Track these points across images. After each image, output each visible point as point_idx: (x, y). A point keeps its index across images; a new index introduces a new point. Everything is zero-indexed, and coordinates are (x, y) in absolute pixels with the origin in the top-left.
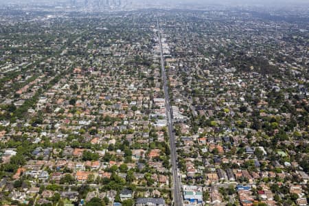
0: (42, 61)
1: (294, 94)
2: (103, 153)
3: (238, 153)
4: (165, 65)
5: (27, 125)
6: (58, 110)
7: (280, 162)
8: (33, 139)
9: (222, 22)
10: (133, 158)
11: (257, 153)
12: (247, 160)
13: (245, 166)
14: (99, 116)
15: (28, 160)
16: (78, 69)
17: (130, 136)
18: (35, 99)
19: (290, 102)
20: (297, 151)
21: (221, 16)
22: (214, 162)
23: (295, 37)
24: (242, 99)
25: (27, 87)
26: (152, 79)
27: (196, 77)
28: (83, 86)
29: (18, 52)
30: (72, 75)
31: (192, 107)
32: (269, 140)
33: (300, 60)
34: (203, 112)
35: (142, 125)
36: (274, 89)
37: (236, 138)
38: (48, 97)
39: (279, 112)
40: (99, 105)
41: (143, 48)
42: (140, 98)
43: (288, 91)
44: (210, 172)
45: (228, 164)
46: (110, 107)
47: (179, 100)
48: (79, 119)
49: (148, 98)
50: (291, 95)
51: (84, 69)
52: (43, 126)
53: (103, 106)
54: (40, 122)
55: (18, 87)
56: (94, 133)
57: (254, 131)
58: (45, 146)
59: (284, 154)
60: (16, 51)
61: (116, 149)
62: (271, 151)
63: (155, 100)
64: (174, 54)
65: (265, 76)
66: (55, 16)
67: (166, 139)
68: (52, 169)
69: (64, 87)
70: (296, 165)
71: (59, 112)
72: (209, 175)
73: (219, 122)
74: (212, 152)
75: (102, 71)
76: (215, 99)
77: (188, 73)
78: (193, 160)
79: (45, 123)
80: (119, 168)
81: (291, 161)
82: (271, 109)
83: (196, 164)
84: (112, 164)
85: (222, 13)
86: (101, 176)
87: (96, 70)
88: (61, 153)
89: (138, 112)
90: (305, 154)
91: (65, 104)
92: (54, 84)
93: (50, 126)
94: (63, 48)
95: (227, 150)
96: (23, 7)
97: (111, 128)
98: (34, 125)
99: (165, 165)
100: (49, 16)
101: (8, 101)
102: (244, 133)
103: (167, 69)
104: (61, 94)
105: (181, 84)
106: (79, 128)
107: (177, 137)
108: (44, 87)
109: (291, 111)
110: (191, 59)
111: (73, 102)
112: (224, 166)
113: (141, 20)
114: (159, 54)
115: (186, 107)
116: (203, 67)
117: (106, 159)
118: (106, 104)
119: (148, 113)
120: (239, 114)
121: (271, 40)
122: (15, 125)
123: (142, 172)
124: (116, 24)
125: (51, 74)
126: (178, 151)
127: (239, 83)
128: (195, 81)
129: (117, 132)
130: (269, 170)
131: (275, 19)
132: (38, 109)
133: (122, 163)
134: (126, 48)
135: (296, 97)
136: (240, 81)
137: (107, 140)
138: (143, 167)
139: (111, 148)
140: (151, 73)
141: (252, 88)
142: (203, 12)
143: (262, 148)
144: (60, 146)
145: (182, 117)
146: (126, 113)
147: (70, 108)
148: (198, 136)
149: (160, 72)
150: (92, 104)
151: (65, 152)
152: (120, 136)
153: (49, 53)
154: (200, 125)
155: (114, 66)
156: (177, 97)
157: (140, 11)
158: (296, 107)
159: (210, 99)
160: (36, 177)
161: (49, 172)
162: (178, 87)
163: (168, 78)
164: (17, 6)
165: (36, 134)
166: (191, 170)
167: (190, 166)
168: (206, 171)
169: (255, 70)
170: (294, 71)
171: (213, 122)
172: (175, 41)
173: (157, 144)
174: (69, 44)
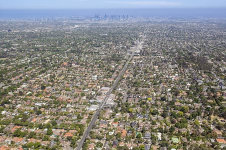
1: (212, 87)
3: (137, 137)
6: (29, 93)
10: (52, 136)
11: (153, 138)
14: (54, 100)
16: (65, 63)
17: (63, 118)
18: (19, 85)
19: (206, 93)
22: (113, 144)
24: (169, 90)
25: (21, 75)
26: (114, 71)
27: (146, 71)
30: (58, 68)
31: (126, 95)
34: (131, 100)
35: (78, 109)
36: (198, 83)
38: (30, 83)
39: (192, 102)
40: (61, 90)
41: (123, 48)
42: (94, 86)
43: (208, 84)
46: (67, 92)
47: (120, 89)
50: (209, 88)
51: (69, 63)
53: (63, 92)
60: (37, 49)
61: (44, 128)
63: (103, 88)
64: (142, 53)
65: (198, 72)
66: (80, 26)
67: (88, 122)
69: (46, 76)
74: (117, 135)
75: (82, 65)
76: (148, 89)
77: (142, 67)
78: (97, 141)
79: (11, 103)
81: (178, 148)
82: (187, 100)
83: (98, 145)
84: (31, 141)
87: (78, 64)
89: (84, 98)
91: (38, 89)
92: (40, 74)
94: (69, 48)
95: (129, 135)
97: (56, 110)
98: (3, 105)
100: (76, 26)
103: (130, 65)
104: (41, 81)
105: (131, 76)
107: (98, 120)
108: (32, 76)
111: (43, 88)
114: (131, 53)
115: (121, 95)
119: (91, 99)
120: (159, 103)
124: (116, 31)
128: (143, 74)
134: (111, 49)
135: (213, 91)
136: (177, 75)
140: (117, 67)
143: (159, 134)
145: (113, 103)
146: (75, 98)
147: (38, 92)
149: (123, 66)
150: (56, 90)
155: (93, 61)
156: (121, 86)
158: (208, 98)
159: (145, 89)
162: (128, 78)
163: (125, 71)
172: (150, 44)
174: (74, 45)
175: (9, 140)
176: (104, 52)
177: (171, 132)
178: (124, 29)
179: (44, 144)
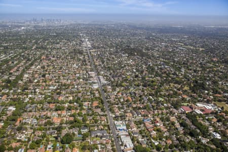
0: (22, 52)
1: (160, 67)
2: (66, 105)
3: (140, 100)
4: (90, 53)
5: (19, 91)
6: (36, 81)
7: (162, 104)
8: (24, 99)
10: (84, 107)
11: (149, 100)
12: (145, 104)
13: (145, 108)
14: (60, 84)
15: (23, 112)
16: (43, 57)
17: (80, 95)
18: (22, 75)
19: (159, 71)
20: (168, 98)
21: (113, 27)
22: (128, 106)
23: (151, 37)
24: (135, 70)
25: (16, 68)
26: (85, 61)
27: (108, 59)
28: (48, 66)
29: (7, 48)
30: (41, 61)
31: (110, 76)
32: (153, 92)
33: (157, 49)
34: (116, 79)
35: (85, 87)
36: (150, 65)
37: (137, 92)
38: (29, 73)
39: (154, 77)
40: (59, 77)
41: (77, 44)
42: (81, 72)
43: (156, 65)
44: (127, 113)
45: (136, 107)
46: (65, 78)
47: (102, 73)
48: (49, 86)
49: (85, 72)
50: (158, 67)
51: (47, 57)
52: (29, 91)
53: (62, 78)
54: (27, 89)
55: (10, 68)
56: (59, 94)
57: (145, 88)
58: (32, 103)
59: (163, 100)
60: (6, 48)
61: (73, 103)
62: (156, 98)
63: (90, 73)
64: (94, 47)
65: (143, 58)
66: (26, 28)
67: (100, 95)
68: (38, 118)
69: (37, 68)
70: (170, 105)
71: (37, 82)
72: (128, 114)
73: (126, 84)
74: (126, 101)
75: (57, 58)
76: (121, 71)
77: (103, 57)
78: (117, 106)
79: (30, 89)
80: (78, 114)
81: (167, 103)
82: (150, 76)
83: (119, 108)
84: (73, 112)
85: (113, 26)
86: (68, 119)
87: (54, 57)
88: (42, 107)
89: (81, 80)
90: (172, 99)
91: (40, 77)
92: (31, 66)
93: (33, 91)
94: (33, 45)
95: (134, 99)
96: (7, 23)
97: (69, 90)
98: (23, 91)
99: (102, 110)
100: (23, 28)
101: (6, 77)
102: (140, 89)
103: (92, 56)
104: (36, 72)
105: (101, 63)
106: (50, 91)
107: (105, 93)
108: (26, 68)
109: (160, 76)
110: (103, 50)
111: (44, 76)
112: (134, 109)
113: (74, 30)
114: (86, 47)
115: (107, 76)
116: (111, 54)
117: (69, 109)
118: (63, 76)
119: (87, 80)
120: (135, 79)
121: (140, 39)
122: (12, 91)
123: (91, 116)
124: (60, 32)
125: (29, 60)
126: (108, 102)
127: (131, 62)
128: (108, 62)
129: (72, 93)
130: (157, 109)
131: (140, 28)
132: (24, 81)
133: (78, 111)
134: (68, 45)
135: (161, 69)
136: (131, 60)
137: (67, 97)
138: (91, 112)
139: (70, 102)
140: (84, 58)
141: (138, 64)
142: (104, 25)
143: (151, 97)
144: (41, 103)
145: (106, 82)
146: (75, 81)
147: (43, 80)
148: (117, 92)
149: (89, 57)
150: (55, 77)
151: (45, 106)
152: (74, 95)
153: (26, 48)
154: (116, 86)
155: (63, 55)
156: (101, 70)
157: (71, 25)
158: (162, 74)
159: (118, 71)
160: (30, 123)
161: (37, 119)
162: (100, 65)
163: (93, 61)
164: (3, 22)
165: (25, 96)
166: (117, 112)
167: (117, 110)
168: (125, 112)
169: (137, 54)
170: (156, 54)
171: (123, 84)
172: (93, 40)
173: (96, 98)
174: (36, 43)
175: (55, 114)
176: (65, 47)
177: (156, 95)
178: (65, 30)
179: (84, 112)
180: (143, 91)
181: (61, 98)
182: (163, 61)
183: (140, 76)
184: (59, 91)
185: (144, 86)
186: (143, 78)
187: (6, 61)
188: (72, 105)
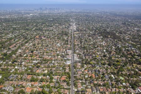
0: (24, 33)
1: (127, 48)
2: (40, 77)
3: (102, 78)
4: (74, 35)
5: (10, 63)
6: (25, 55)
7: (121, 83)
8: (11, 70)
9: (98, 17)
10: (54, 80)
11: (110, 78)
12: (106, 82)
13: (104, 85)
14: (42, 59)
15: (6, 81)
16: (37, 37)
17: (54, 69)
18: (17, 50)
19: (125, 52)
20: (128, 77)
21: (98, 15)
22: (90, 83)
23: (127, 23)
24: (105, 51)
25: (15, 44)
26: (67, 41)
27: (86, 40)
28: (38, 44)
29: (15, 29)
30: (35, 39)
31: (83, 54)
32: (116, 71)
33: (129, 33)
34: (87, 57)
35: (60, 63)
36: (118, 46)
37: (101, 70)
38: (22, 49)
39: (120, 57)
40: (43, 53)
41: (65, 27)
42: (61, 50)
43: (124, 47)
44: (88, 88)
45: (97, 84)
46: (48, 54)
47: (78, 51)
48: (34, 60)
49: (65, 50)
50: (125, 49)
51: (40, 37)
53: (45, 54)
54: (16, 62)
55: (10, 45)
56: (38, 67)
57: (109, 67)
58: (15, 74)
59: (122, 78)
61: (47, 76)
62: (116, 77)
63: (67, 51)
64: (78, 30)
65: (114, 40)
66: (33, 14)
67: (70, 71)
68: (16, 86)
69: (30, 45)
70: (128, 85)
71: (26, 56)
72: (88, 90)
73: (94, 62)
74: (90, 78)
75: (47, 37)
76: (93, 51)
77: (82, 38)
78: (81, 81)
79: (18, 62)
80: (46, 86)
81: (126, 82)
82: (117, 56)
83: (82, 84)
84: (44, 83)
85: (98, 13)
86: (37, 90)
87: (45, 37)
88: (21, 78)
89: (59, 57)
90: (132, 79)
91: (29, 53)
92: (26, 44)
93: (20, 63)
94: (34, 27)
95: (97, 77)
96: (22, 11)
97: (47, 64)
98: (13, 63)
99: (68, 84)
100: (31, 14)
101: (5, 51)
102: (104, 68)
103: (74, 37)
104: (28, 48)
105: (79, 43)
106: (32, 64)
107: (75, 69)
108: (22, 45)
109: (126, 56)
110: (84, 32)
111: (32, 52)
112: (95, 85)
113: (66, 16)
114: (72, 30)
115: (80, 54)
116: (89, 36)
117: (42, 81)
118: (46, 53)
119: (63, 57)
120: (103, 58)
121: (117, 24)
122: (5, 63)
123: (57, 88)
124: (56, 18)
125: (26, 39)
126: (75, 77)
127: (104, 43)
128: (85, 42)
129: (49, 67)
130: (115, 87)
131: (119, 16)
132: (17, 55)
133: (48, 83)
134: (59, 28)
135: (128, 50)
136: (104, 42)
137: (44, 70)
138: (57, 85)
139: (44, 75)
140: (68, 38)
141: (109, 46)
142: (91, 13)
143: (112, 76)
144: (22, 73)
145: (78, 59)
146: (54, 57)
147: (31, 55)
148: (84, 69)
149: (71, 38)
150: (40, 53)
151: (24, 77)
152: (49, 69)
153: (27, 29)
154: (85, 63)
155: (53, 35)
156: (77, 49)
157: (66, 12)
158: (128, 55)
159: (91, 50)
160: (7, 90)
161: (14, 87)
162: (78, 45)
163: (74, 41)
164: (20, 10)
165: (13, 67)
166: (79, 87)
167: (79, 85)
168: (86, 88)
169: (111, 37)
170: (127, 38)
171: (91, 62)
172: (79, 25)
173: (65, 73)
174: (36, 26)
175: (29, 84)
176: (56, 29)
177: (118, 74)
178: (60, 16)
179: (52, 85)
180: (107, 70)
181: (39, 71)
182: (131, 44)
183: (108, 56)
184: (39, 65)
185: (109, 65)
186: (110, 58)
187: (11, 39)
188: (45, 77)
